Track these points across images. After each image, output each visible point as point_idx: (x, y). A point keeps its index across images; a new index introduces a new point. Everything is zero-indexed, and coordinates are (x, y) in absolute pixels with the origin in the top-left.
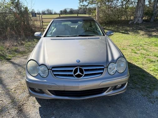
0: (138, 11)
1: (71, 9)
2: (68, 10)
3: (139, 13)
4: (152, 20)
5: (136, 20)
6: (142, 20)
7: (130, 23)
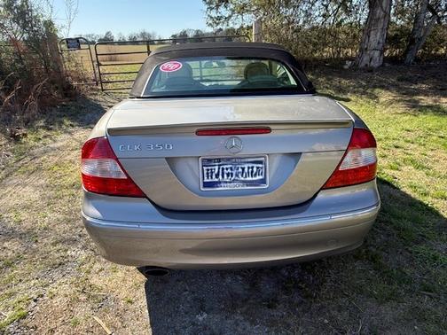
0: (372, 32)
1: (198, 31)
2: (191, 35)
3: (376, 38)
4: (410, 58)
5: (366, 58)
6: (382, 59)
7: (346, 67)
